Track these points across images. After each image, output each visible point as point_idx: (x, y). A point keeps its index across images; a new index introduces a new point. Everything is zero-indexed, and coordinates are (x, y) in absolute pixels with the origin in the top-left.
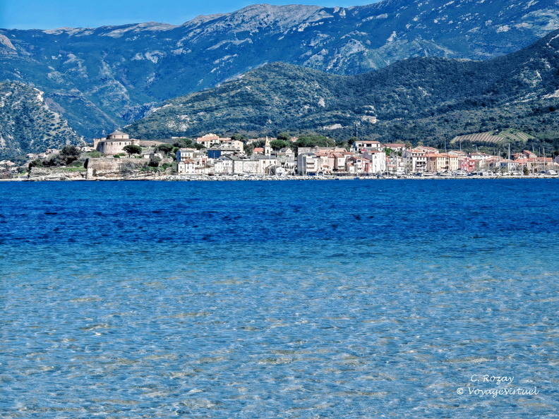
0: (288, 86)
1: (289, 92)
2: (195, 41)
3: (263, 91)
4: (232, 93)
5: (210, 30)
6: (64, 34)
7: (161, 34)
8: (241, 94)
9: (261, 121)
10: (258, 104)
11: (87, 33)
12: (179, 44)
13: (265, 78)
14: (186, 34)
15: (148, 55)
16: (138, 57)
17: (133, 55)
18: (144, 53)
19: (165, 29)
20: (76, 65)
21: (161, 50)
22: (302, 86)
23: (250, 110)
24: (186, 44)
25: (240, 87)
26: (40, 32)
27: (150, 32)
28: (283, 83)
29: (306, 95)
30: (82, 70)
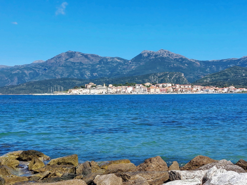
0: (236, 71)
1: (236, 73)
2: (242, 62)
3: (229, 73)
4: (222, 73)
5: (245, 59)
6: (213, 61)
7: (235, 61)
8: (224, 73)
9: (227, 79)
10: (227, 75)
11: (218, 61)
12: (238, 63)
13: (231, 69)
14: (240, 61)
15: (231, 65)
16: (229, 66)
17: (227, 65)
18: (230, 65)
19: (236, 59)
20: (214, 68)
21: (234, 64)
22: (239, 71)
23: (225, 77)
24: (240, 63)
25: (224, 72)
26: (208, 61)
27: (233, 60)
28: (235, 71)
29: (240, 73)
30: (215, 69)
